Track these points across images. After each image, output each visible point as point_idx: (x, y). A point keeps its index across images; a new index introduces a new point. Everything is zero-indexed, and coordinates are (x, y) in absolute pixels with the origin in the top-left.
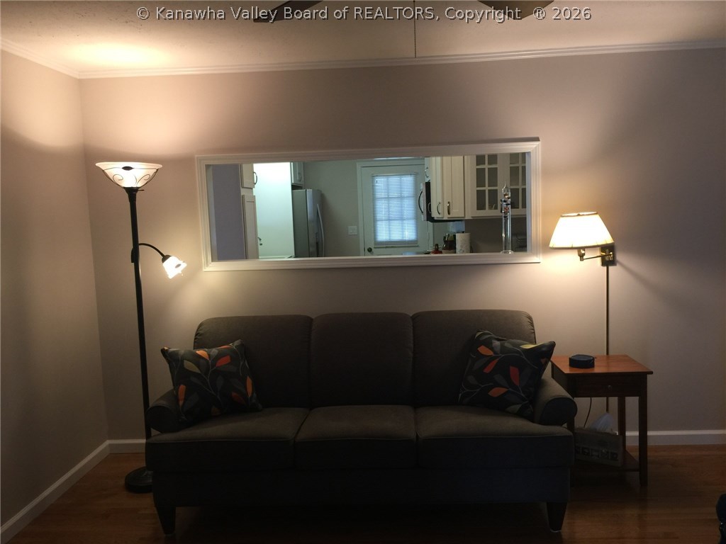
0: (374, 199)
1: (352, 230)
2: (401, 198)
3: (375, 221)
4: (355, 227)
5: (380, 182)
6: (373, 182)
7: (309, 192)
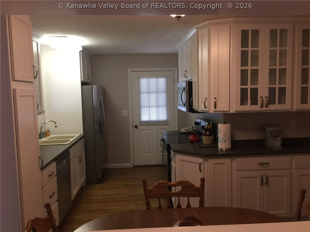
0: (139, 93)
1: (124, 113)
2: (157, 92)
3: (139, 107)
4: (127, 111)
5: (144, 82)
6: (139, 81)
7: (95, 87)
